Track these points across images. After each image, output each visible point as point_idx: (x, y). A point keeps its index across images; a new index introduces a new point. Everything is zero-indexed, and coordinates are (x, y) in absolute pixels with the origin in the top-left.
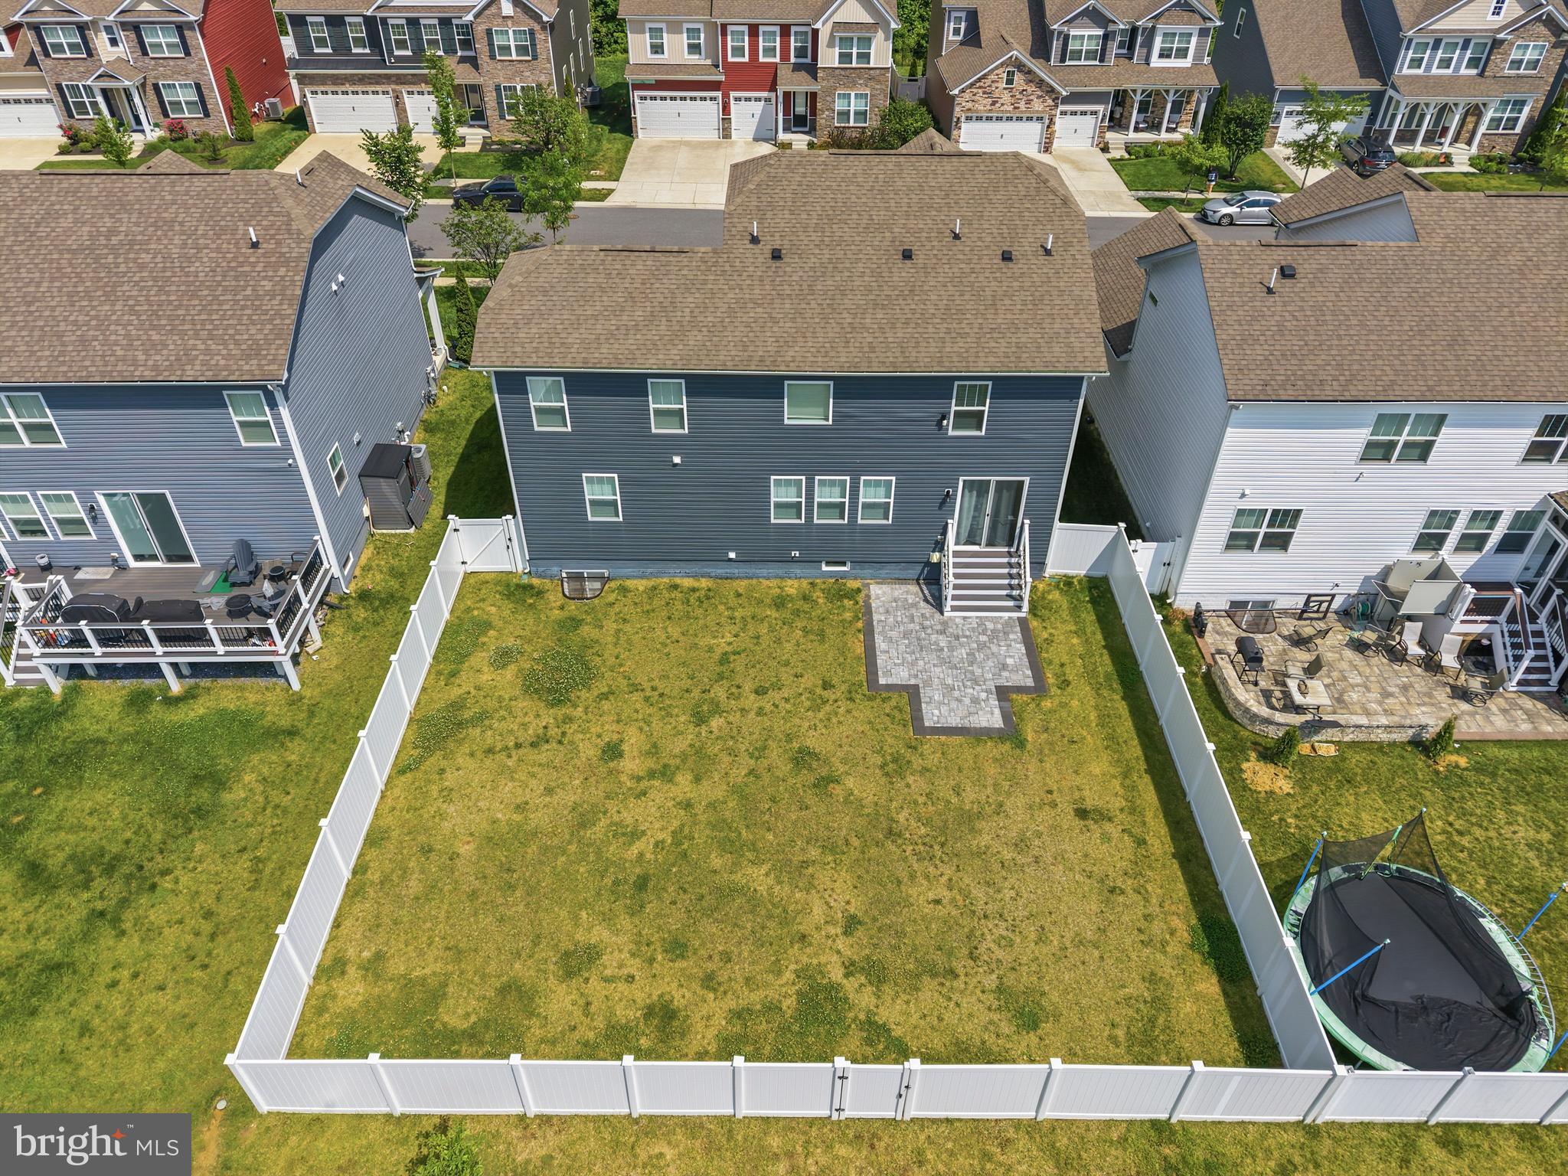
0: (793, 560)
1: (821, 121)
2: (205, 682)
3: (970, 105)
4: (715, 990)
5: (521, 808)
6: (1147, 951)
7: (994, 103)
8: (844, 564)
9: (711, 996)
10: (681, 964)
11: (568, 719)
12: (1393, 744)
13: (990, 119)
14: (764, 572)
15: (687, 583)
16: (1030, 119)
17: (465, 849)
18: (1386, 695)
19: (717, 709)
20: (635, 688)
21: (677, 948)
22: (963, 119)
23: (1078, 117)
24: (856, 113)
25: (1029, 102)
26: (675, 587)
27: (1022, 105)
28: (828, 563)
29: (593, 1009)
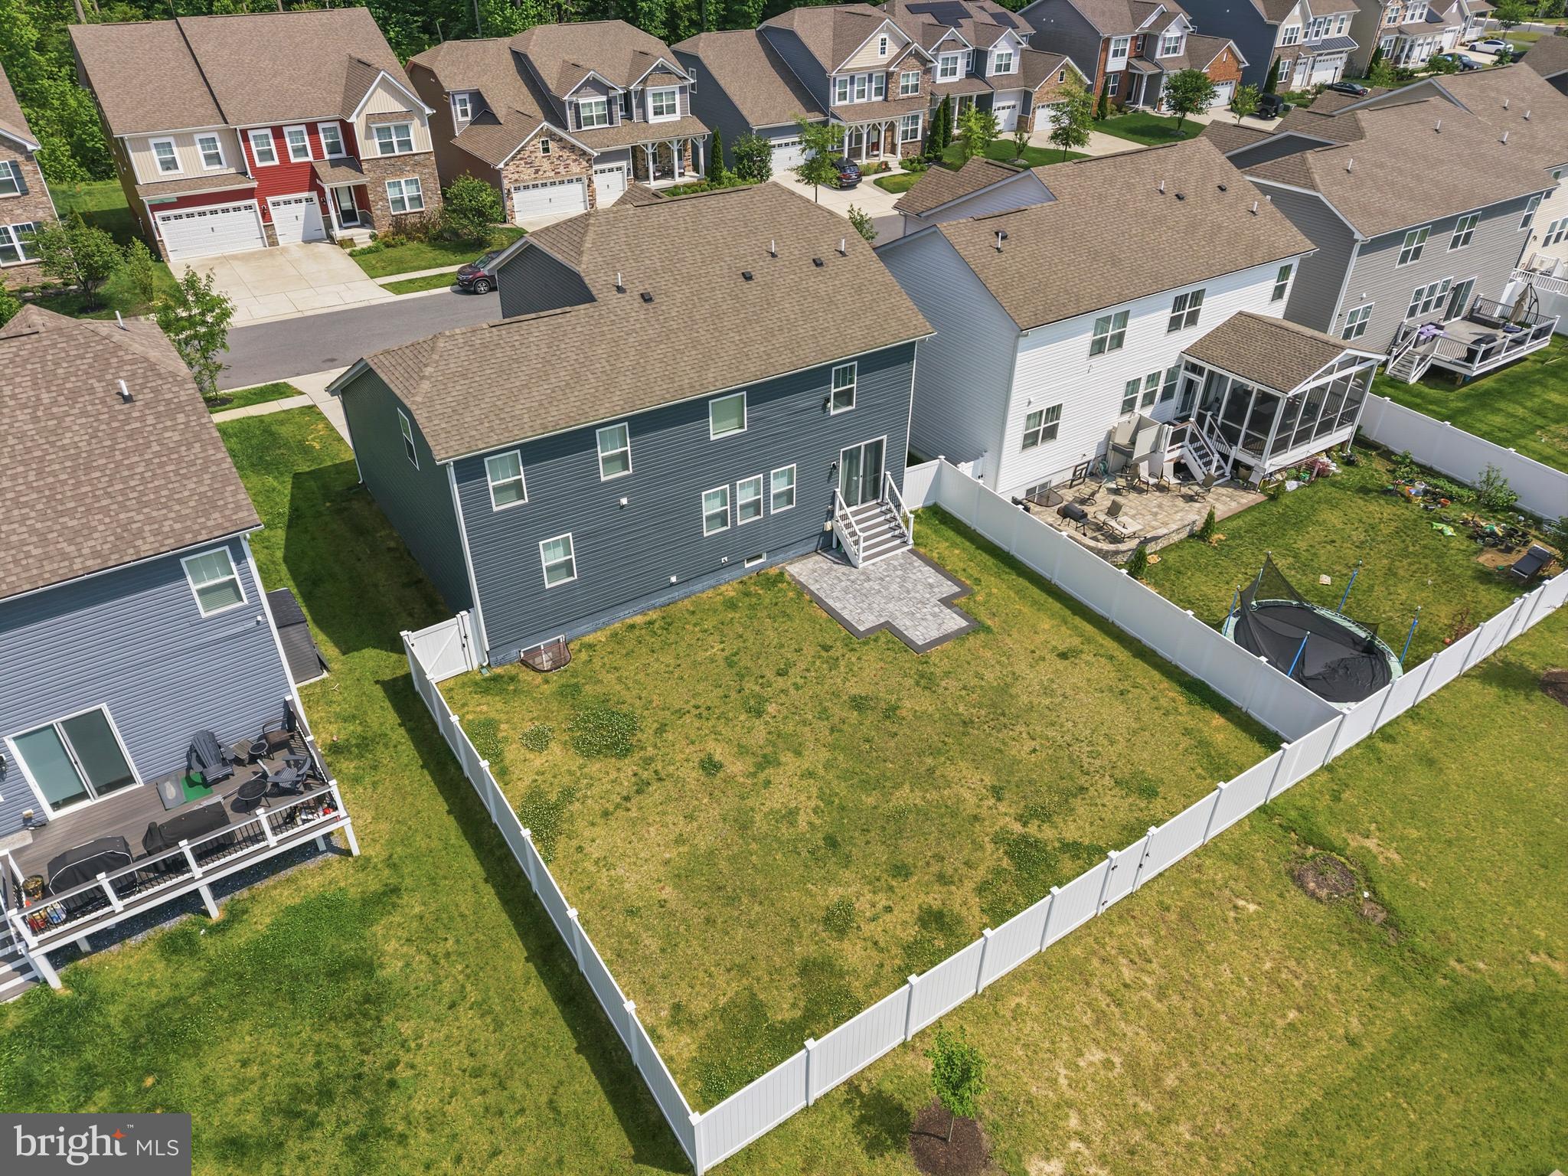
0: (724, 567)
1: (377, 211)
2: (244, 893)
3: (516, 176)
4: (952, 883)
5: (680, 840)
6: (1171, 718)
7: (537, 172)
8: (760, 557)
9: (953, 888)
10: (914, 879)
11: (648, 761)
12: (1181, 541)
13: (535, 186)
14: (699, 587)
15: (639, 619)
16: (570, 181)
17: (668, 892)
18: (1156, 514)
19: (762, 700)
20: (681, 713)
21: (901, 871)
22: (512, 190)
23: (607, 174)
24: (411, 199)
25: (567, 166)
26: (632, 627)
27: (562, 170)
28: (749, 560)
29: (882, 944)
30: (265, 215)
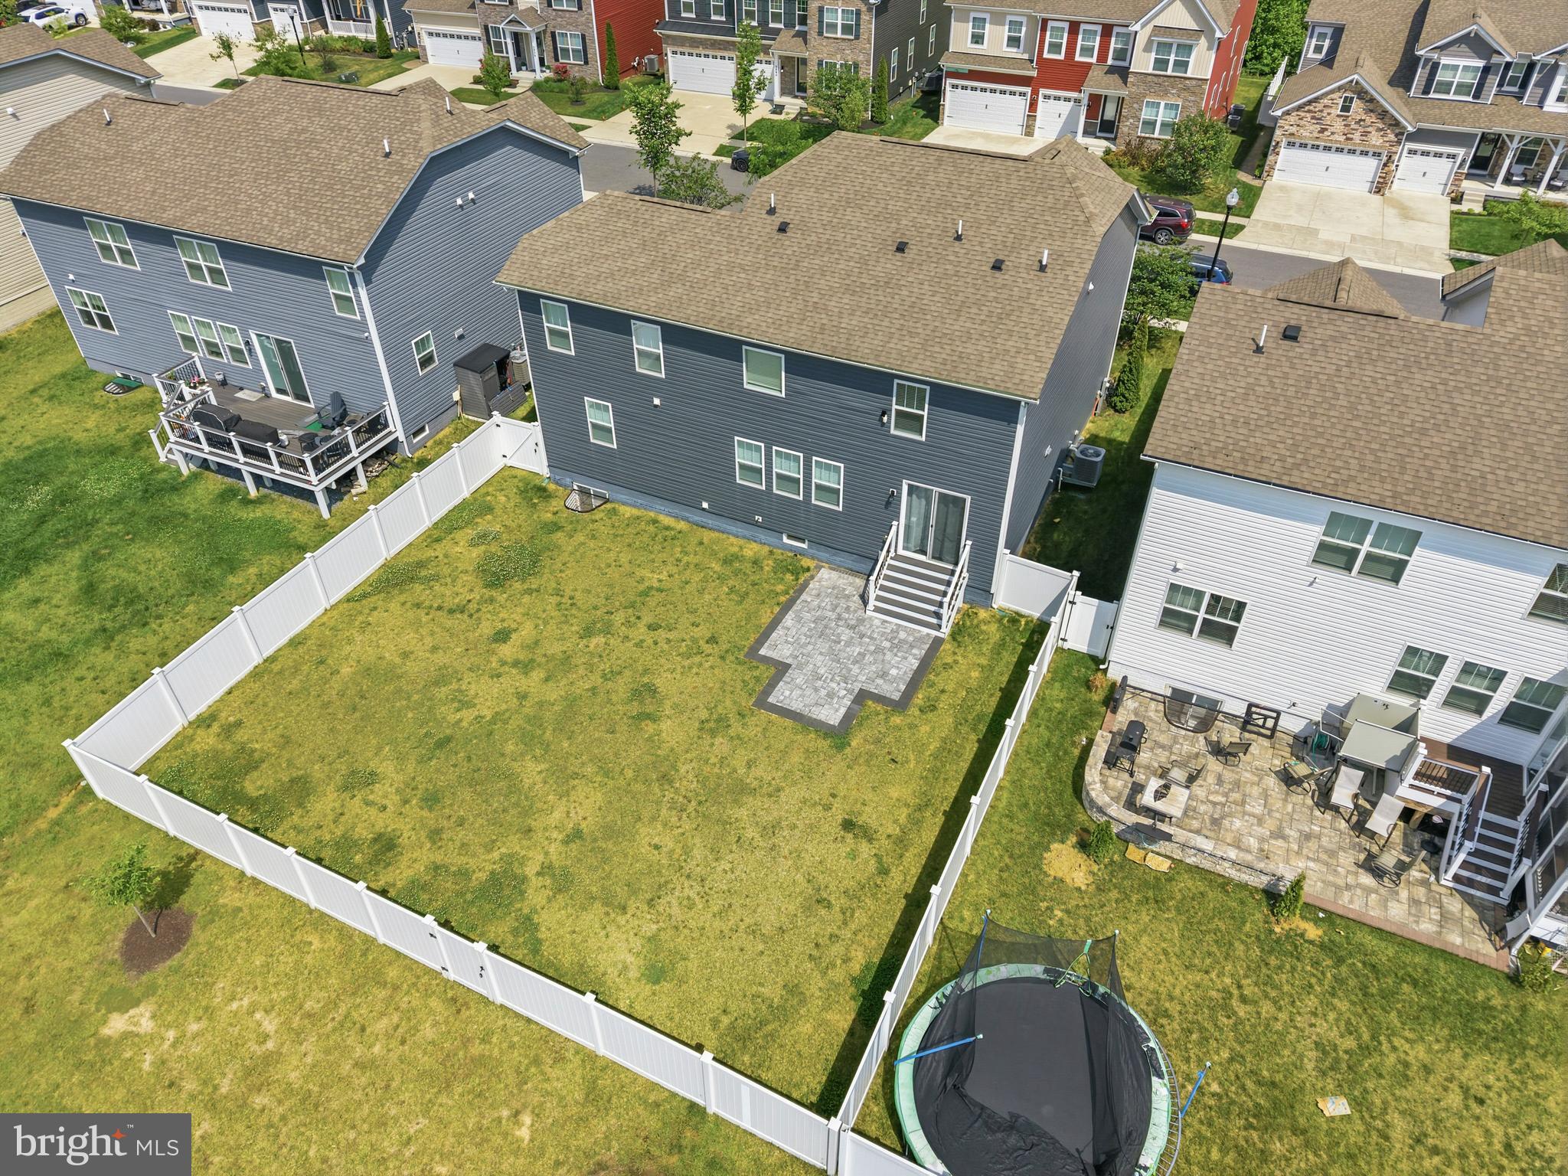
0: (756, 524)
1: (1124, 128)
2: (275, 495)
3: (1293, 129)
4: (434, 843)
5: (405, 655)
6: (809, 965)
7: (1322, 131)
8: (803, 541)
9: (429, 845)
10: (425, 813)
11: (492, 600)
12: (1243, 886)
13: (1315, 147)
14: (734, 529)
15: (667, 520)
16: (1364, 153)
17: (346, 670)
18: (1279, 834)
19: (607, 630)
20: (558, 593)
21: (431, 800)
22: (1283, 144)
23: (1431, 159)
24: (1163, 125)
25: (1365, 134)
26: (655, 522)
27: (1357, 137)
28: (790, 537)
29: (343, 819)
30: (1033, 106)
